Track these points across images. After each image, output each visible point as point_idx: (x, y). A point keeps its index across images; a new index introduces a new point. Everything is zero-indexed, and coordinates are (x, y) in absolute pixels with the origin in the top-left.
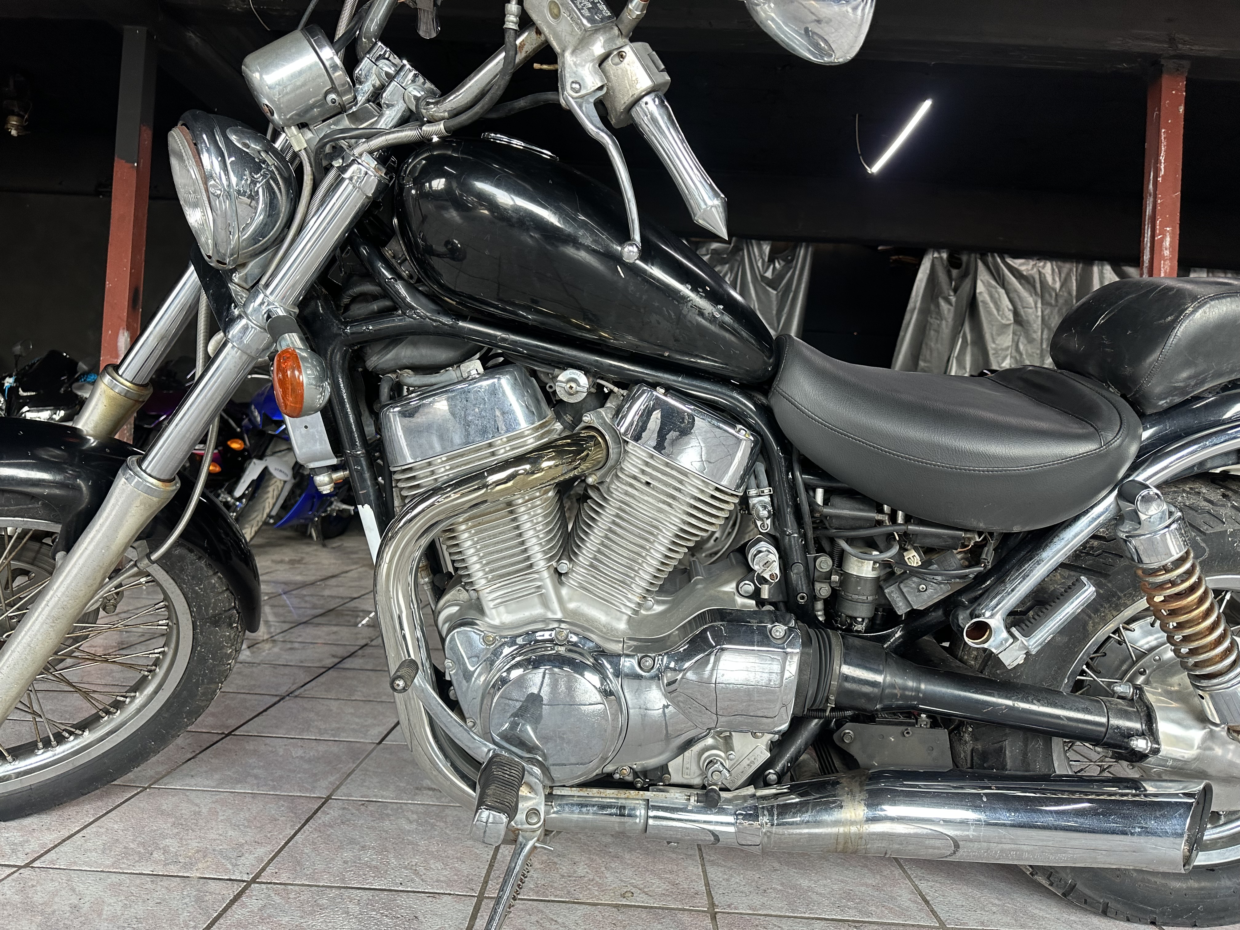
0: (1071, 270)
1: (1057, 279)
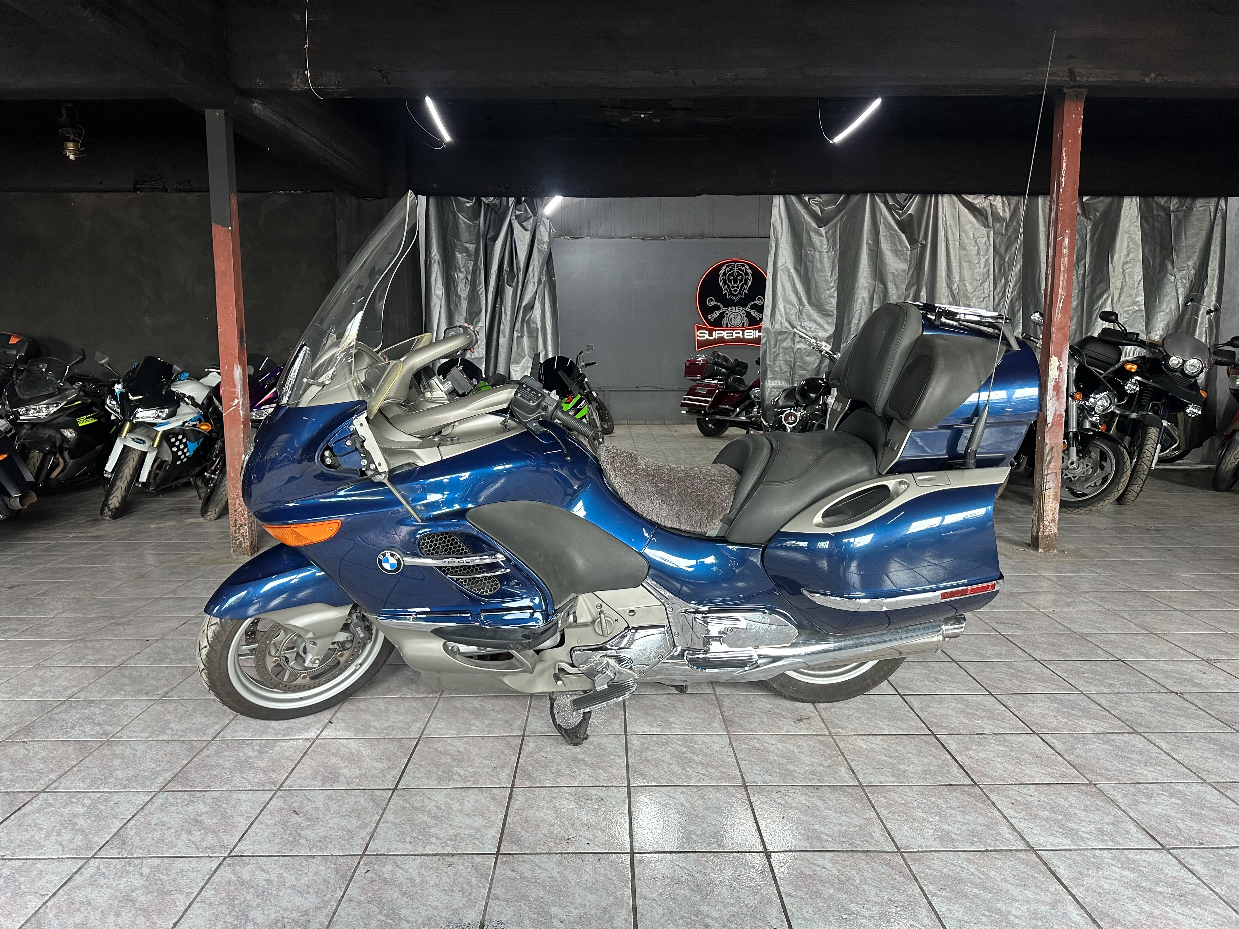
0: (1019, 201)
1: (1007, 210)
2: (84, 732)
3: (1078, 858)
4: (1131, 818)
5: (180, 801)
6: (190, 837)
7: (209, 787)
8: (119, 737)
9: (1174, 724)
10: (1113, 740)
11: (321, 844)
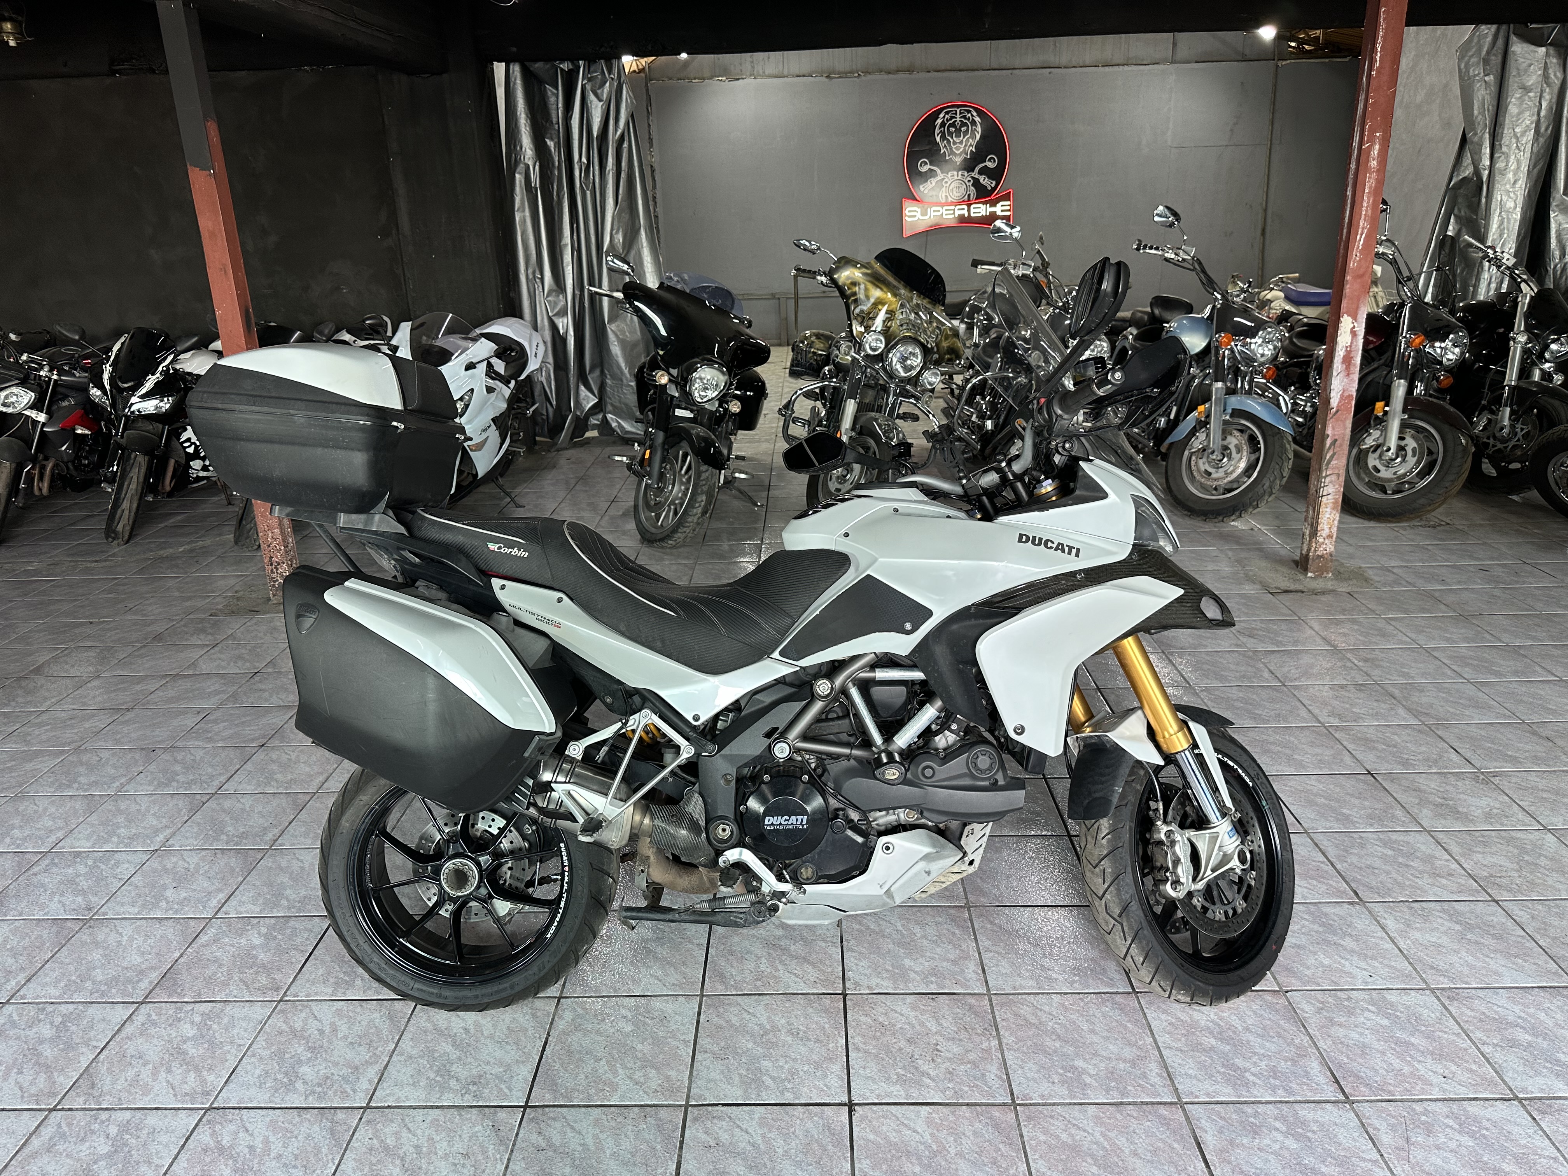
2: (64, 905)
3: (1234, 1116)
4: (1318, 1049)
5: (164, 1018)
6: (170, 1078)
7: (200, 995)
8: (105, 914)
9: (1413, 887)
10: (1326, 915)
11: (320, 1089)
